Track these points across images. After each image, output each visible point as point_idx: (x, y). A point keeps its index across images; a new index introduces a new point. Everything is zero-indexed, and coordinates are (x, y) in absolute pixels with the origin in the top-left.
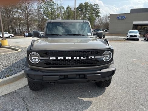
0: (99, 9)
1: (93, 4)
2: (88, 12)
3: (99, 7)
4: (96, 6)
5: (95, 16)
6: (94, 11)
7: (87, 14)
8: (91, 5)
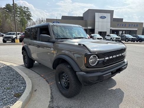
0: (30, 12)
1: (23, 7)
2: (18, 14)
3: (29, 10)
4: (26, 9)
5: (27, 18)
6: (25, 14)
7: (17, 16)
8: (21, 7)
